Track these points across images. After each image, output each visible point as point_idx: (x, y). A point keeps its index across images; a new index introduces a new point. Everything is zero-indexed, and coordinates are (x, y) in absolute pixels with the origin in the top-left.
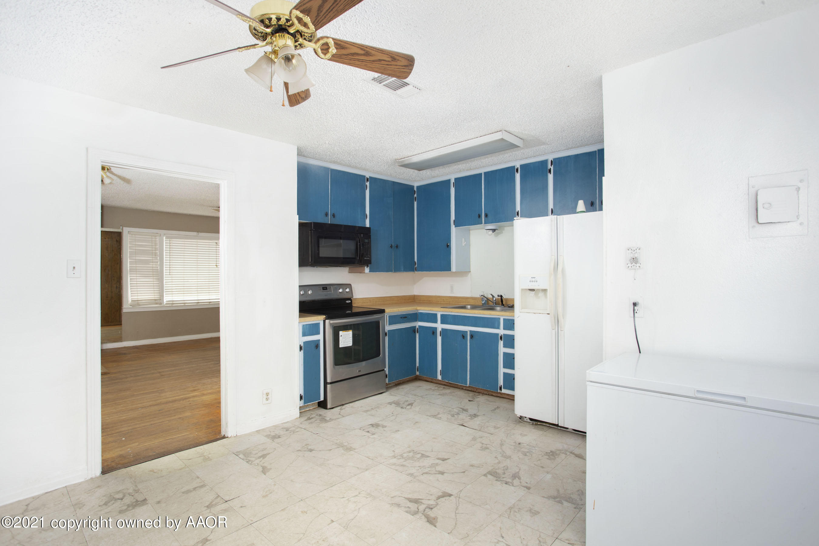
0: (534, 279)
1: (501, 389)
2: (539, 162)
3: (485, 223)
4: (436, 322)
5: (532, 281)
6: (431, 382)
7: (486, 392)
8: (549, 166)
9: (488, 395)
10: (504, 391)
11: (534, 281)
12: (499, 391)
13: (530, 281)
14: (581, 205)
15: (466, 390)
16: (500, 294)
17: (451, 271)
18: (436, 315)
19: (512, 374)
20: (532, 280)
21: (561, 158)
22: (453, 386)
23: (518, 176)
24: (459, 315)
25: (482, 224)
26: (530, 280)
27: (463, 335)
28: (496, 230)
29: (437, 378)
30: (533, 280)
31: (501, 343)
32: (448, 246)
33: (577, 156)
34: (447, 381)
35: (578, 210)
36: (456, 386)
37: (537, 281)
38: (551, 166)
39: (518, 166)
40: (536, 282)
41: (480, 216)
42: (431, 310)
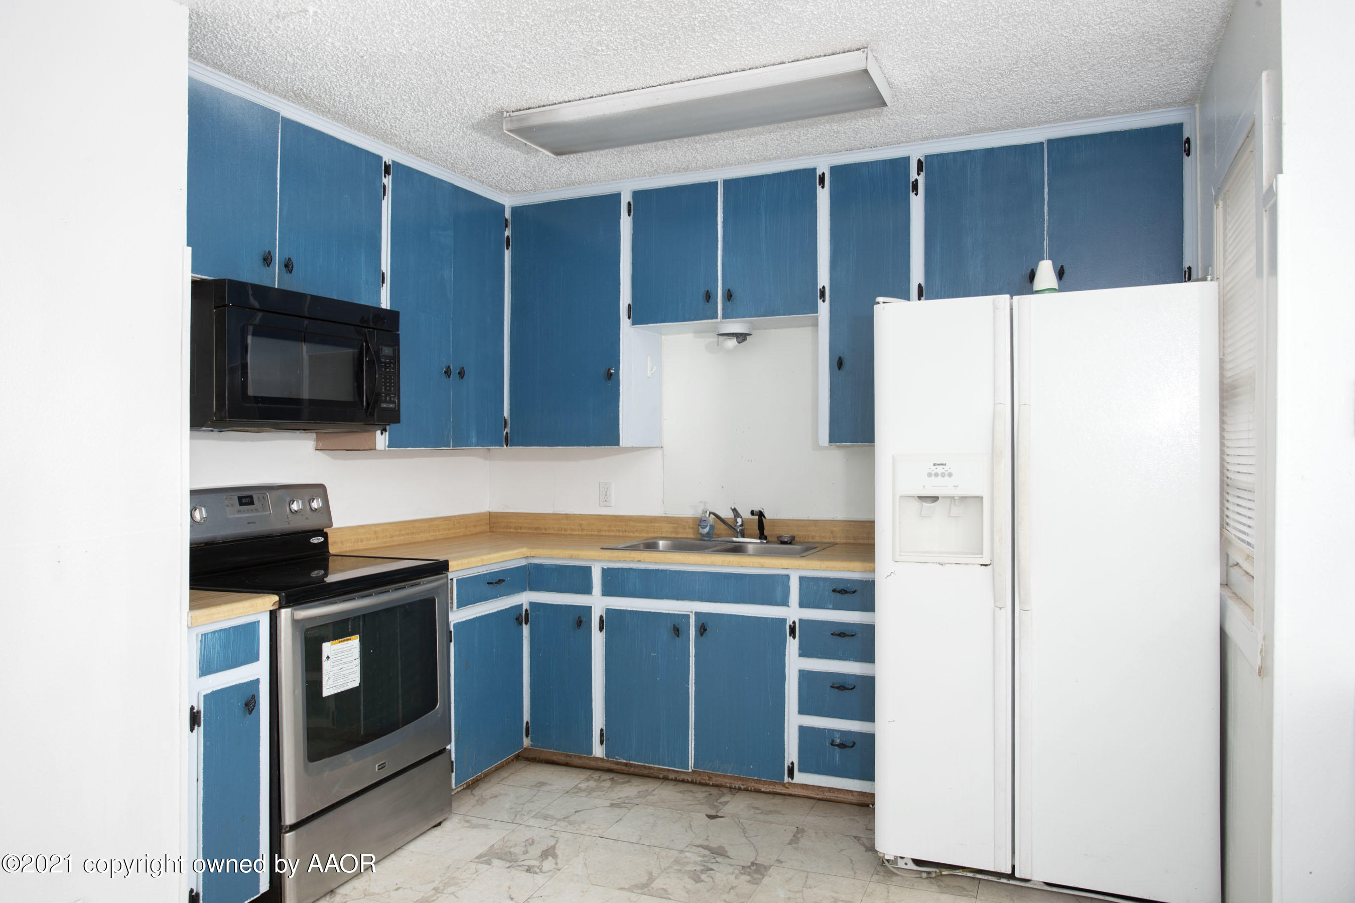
0: (941, 467)
1: (791, 774)
2: (885, 162)
3: (725, 316)
4: (587, 590)
5: (936, 475)
6: (567, 765)
7: (740, 782)
8: (913, 175)
9: (746, 790)
10: (800, 778)
11: (943, 475)
12: (786, 779)
13: (930, 475)
14: (1046, 272)
15: (676, 780)
16: (756, 509)
17: (618, 444)
18: (586, 572)
19: (825, 729)
20: (936, 471)
21: (948, 154)
22: (636, 771)
23: (823, 197)
24: (662, 571)
25: (717, 318)
26: (930, 471)
27: (677, 625)
28: (748, 337)
29: (591, 753)
30: (940, 469)
31: (793, 645)
32: (609, 376)
33: (990, 153)
34: (624, 761)
35: (1038, 284)
36: (646, 772)
37: (950, 475)
38: (919, 174)
39: (823, 167)
40: (946, 477)
41: (709, 297)
42: (571, 558)
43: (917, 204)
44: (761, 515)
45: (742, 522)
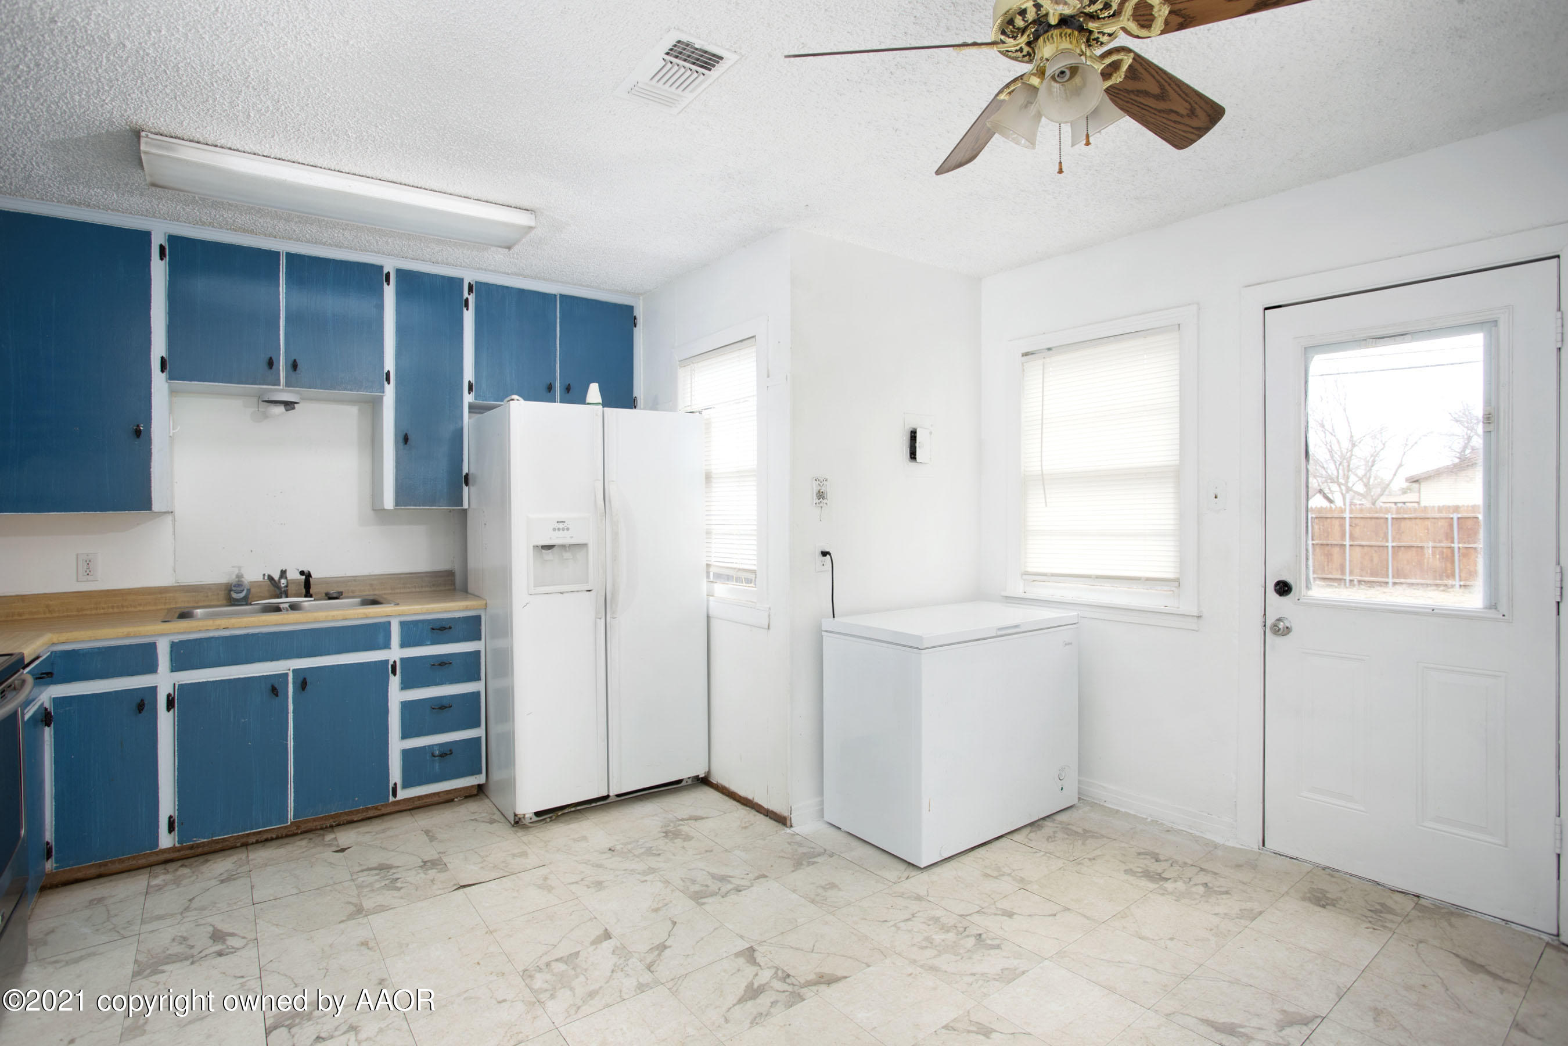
0: (561, 524)
1: (395, 794)
2: (443, 277)
3: (288, 384)
4: (153, 669)
5: (559, 529)
6: (100, 876)
7: (331, 820)
8: (466, 295)
9: (338, 825)
10: (402, 794)
11: (563, 529)
12: (391, 799)
13: (554, 529)
14: (594, 392)
15: (257, 842)
16: (305, 569)
17: (150, 508)
18: (150, 649)
19: (425, 747)
20: (558, 526)
21: (492, 285)
22: (206, 849)
23: (389, 292)
24: (253, 635)
25: (279, 385)
26: (555, 527)
27: (274, 687)
28: (296, 405)
29: (158, 845)
30: (561, 526)
31: (395, 682)
32: (138, 433)
33: (522, 292)
34: (205, 840)
35: (589, 399)
36: (219, 846)
37: (568, 529)
38: (469, 294)
39: (389, 266)
40: (565, 531)
41: (271, 363)
42: (128, 636)
43: (469, 317)
44: (308, 576)
45: (287, 582)
